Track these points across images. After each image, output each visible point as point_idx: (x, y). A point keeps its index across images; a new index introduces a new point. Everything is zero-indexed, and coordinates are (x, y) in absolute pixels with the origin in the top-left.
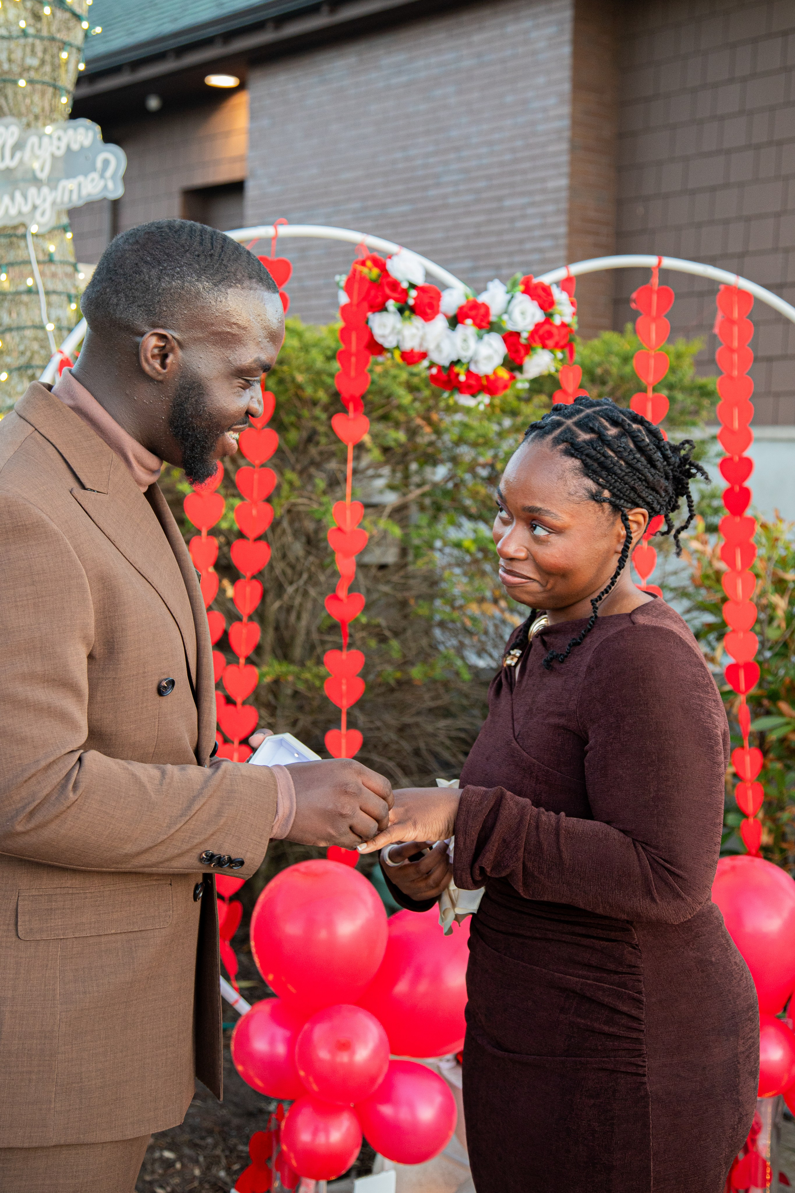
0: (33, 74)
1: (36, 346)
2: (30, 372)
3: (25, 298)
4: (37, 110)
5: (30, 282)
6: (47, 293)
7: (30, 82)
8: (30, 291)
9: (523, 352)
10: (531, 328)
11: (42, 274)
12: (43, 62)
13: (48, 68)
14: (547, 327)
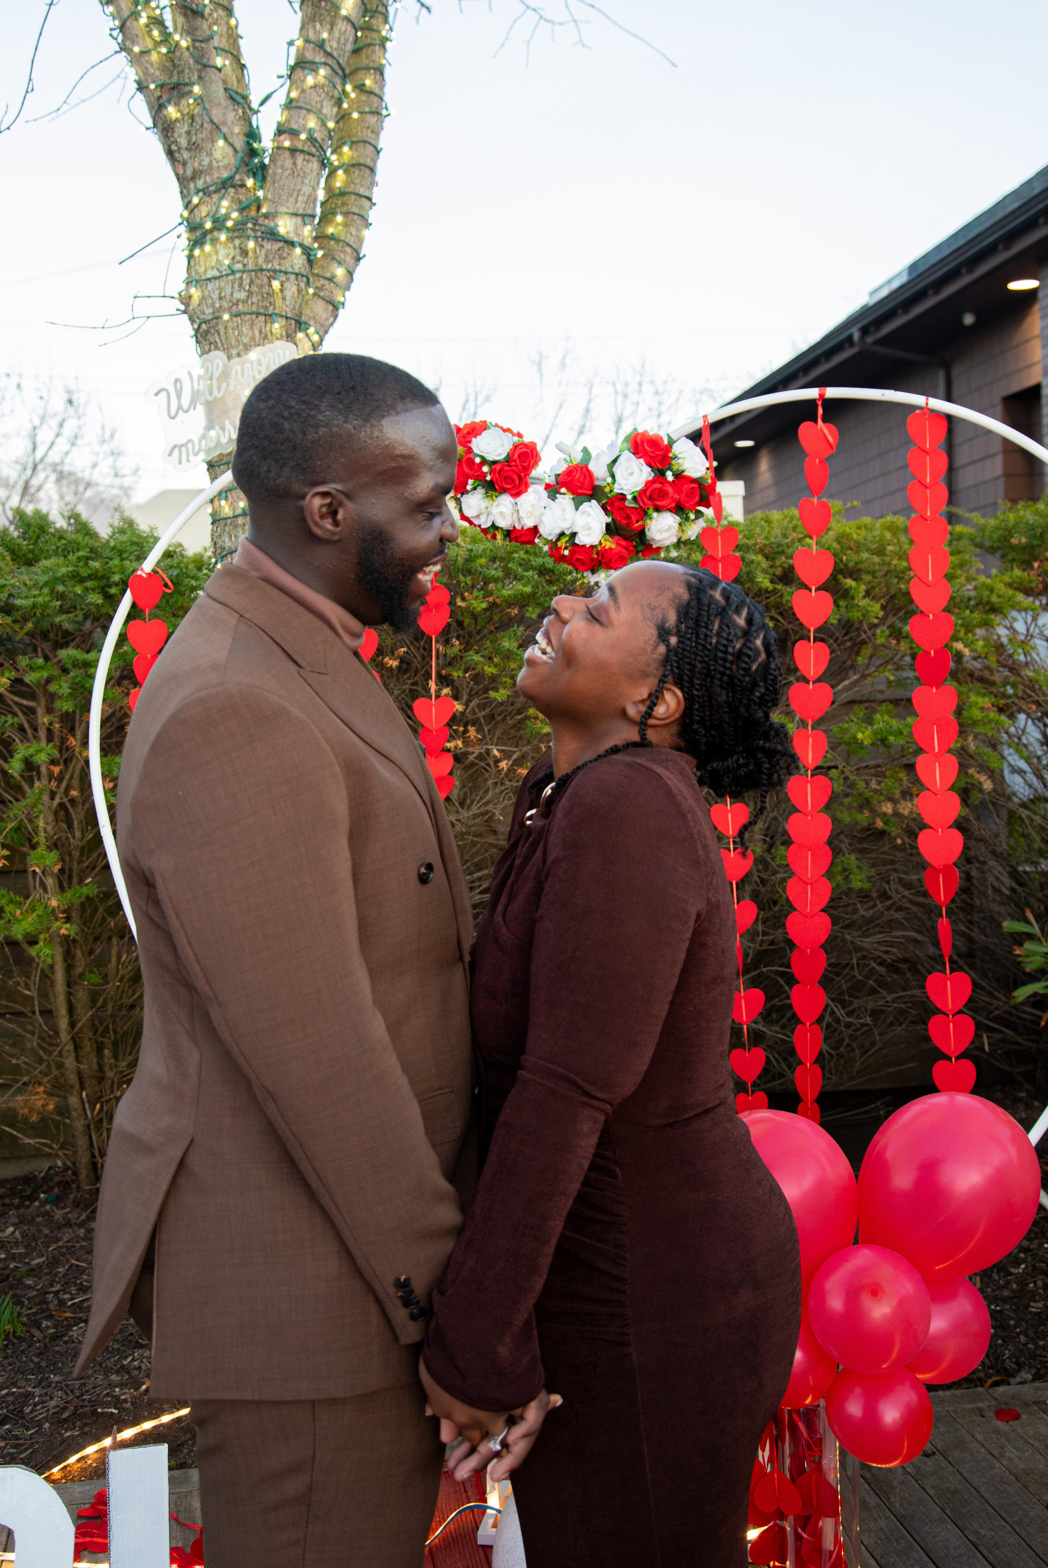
0: (241, 307)
7: (236, 315)
9: (634, 517)
10: (641, 486)
14: (658, 485)
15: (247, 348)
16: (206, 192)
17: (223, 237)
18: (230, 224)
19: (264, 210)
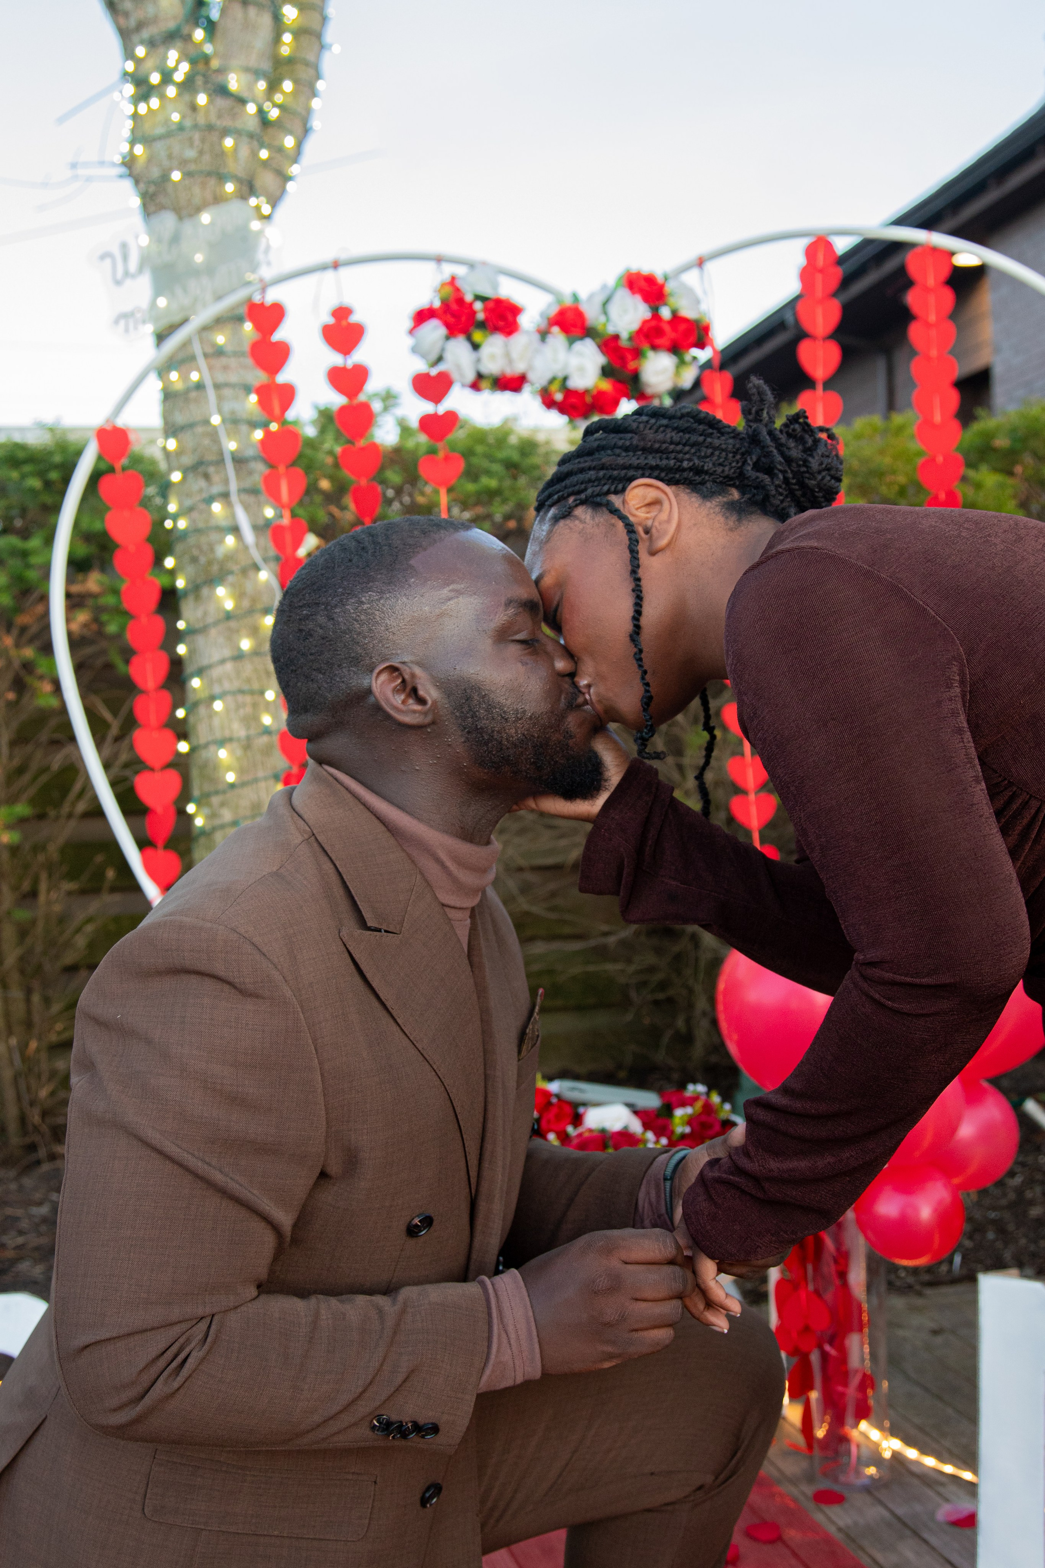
0: (192, 167)
1: (206, 442)
2: (201, 470)
3: (193, 394)
4: (197, 200)
5: (195, 376)
6: (217, 387)
7: (187, 175)
8: (200, 386)
9: (629, 357)
10: (635, 326)
11: (211, 368)
12: (201, 153)
13: (207, 158)
14: (654, 323)
15: (198, 210)
16: (151, 44)
17: (171, 91)
18: (179, 77)
19: (215, 64)
